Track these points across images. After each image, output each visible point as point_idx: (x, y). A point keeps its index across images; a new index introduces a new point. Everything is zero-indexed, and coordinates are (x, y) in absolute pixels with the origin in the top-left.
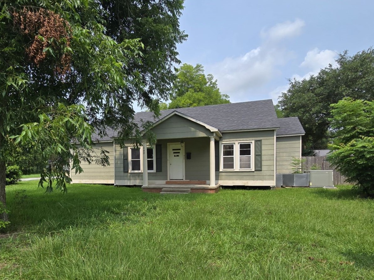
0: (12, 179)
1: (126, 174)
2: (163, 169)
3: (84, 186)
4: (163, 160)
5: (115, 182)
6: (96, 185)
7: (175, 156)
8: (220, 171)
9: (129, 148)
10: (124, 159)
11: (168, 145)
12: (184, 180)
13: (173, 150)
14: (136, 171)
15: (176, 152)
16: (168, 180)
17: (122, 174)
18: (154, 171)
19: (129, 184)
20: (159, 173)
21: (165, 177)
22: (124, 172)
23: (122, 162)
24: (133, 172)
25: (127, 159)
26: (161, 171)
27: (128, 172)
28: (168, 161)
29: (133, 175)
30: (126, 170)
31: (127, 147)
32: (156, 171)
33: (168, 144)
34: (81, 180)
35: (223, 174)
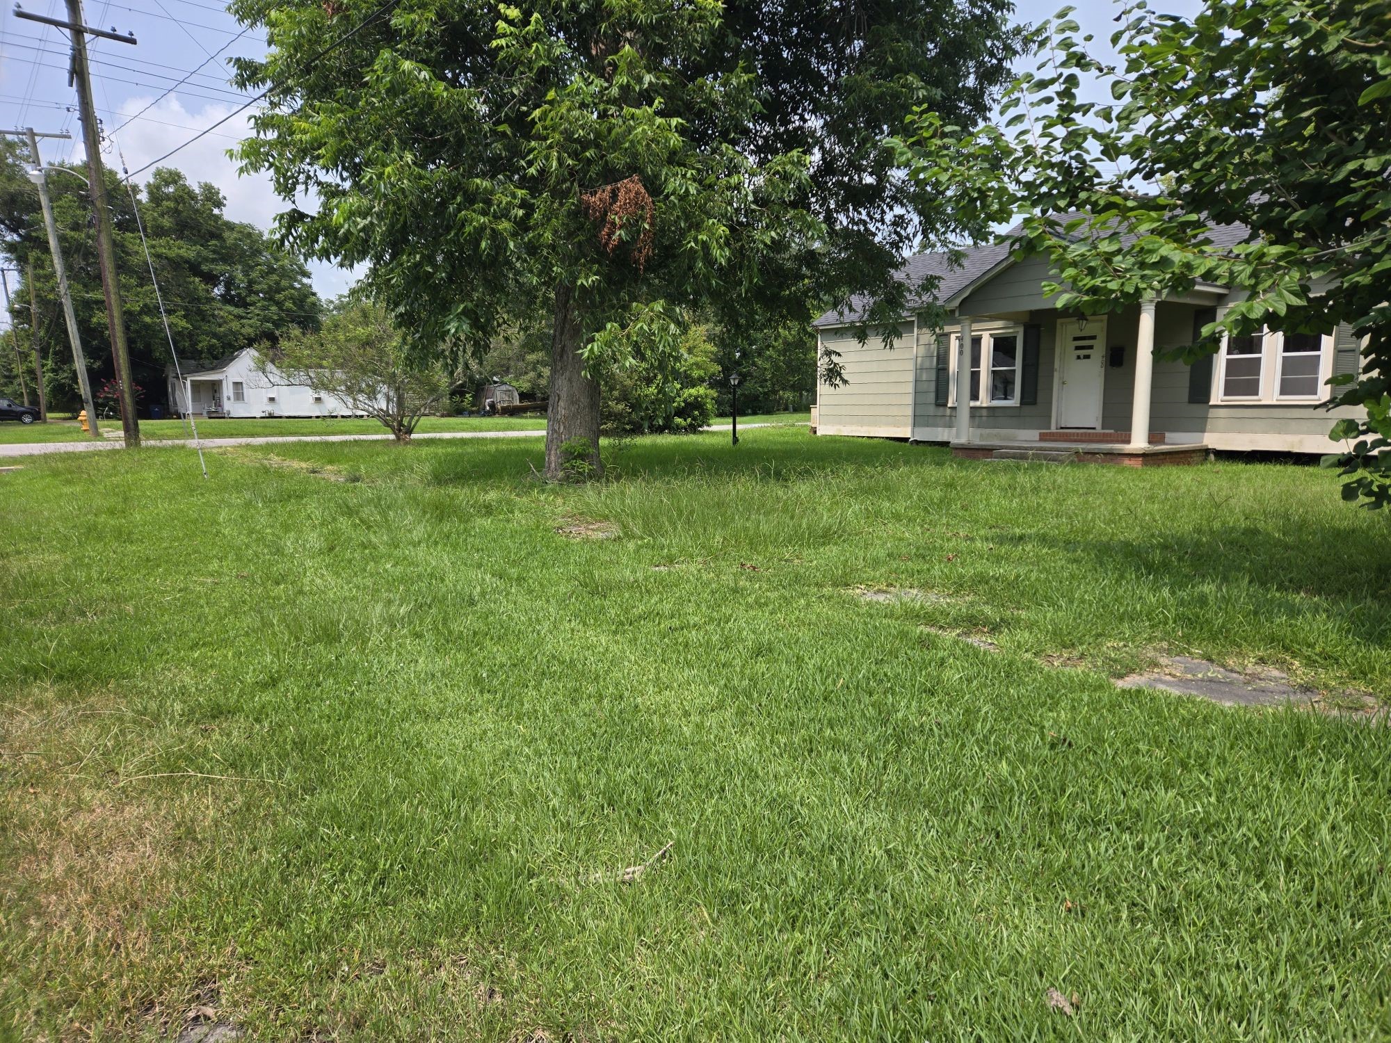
0: (689, 420)
1: (942, 410)
2: (1041, 397)
3: (840, 441)
4: (1042, 373)
5: (913, 432)
6: (871, 441)
7: (1079, 357)
8: (1211, 403)
9: (953, 336)
10: (938, 370)
11: (1058, 326)
12: (1099, 430)
13: (1076, 339)
15: (1083, 345)
16: (1053, 429)
17: (932, 410)
18: (1014, 402)
20: (1027, 409)
21: (1044, 420)
22: (938, 405)
23: (934, 378)
25: (946, 369)
26: (1034, 403)
27: (945, 405)
28: (1056, 375)
30: (941, 399)
31: (948, 335)
32: (1021, 403)
33: (1059, 321)
34: (841, 427)
35: (1222, 412)
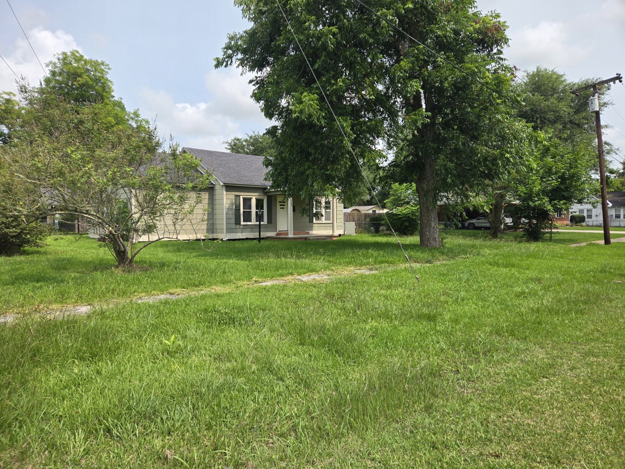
1: (238, 226)
2: (273, 220)
4: (273, 213)
5: (226, 236)
7: (281, 208)
8: (314, 223)
9: (241, 197)
10: (236, 209)
11: (277, 198)
13: (280, 202)
14: (249, 223)
15: (282, 205)
16: (278, 231)
17: (234, 226)
18: (265, 223)
19: (241, 238)
20: (270, 225)
21: (275, 229)
22: (236, 224)
23: (234, 213)
24: (245, 223)
25: (239, 210)
26: (271, 223)
27: (240, 224)
28: (277, 213)
29: (246, 227)
30: (238, 222)
31: (239, 196)
32: (267, 223)
35: (316, 225)
